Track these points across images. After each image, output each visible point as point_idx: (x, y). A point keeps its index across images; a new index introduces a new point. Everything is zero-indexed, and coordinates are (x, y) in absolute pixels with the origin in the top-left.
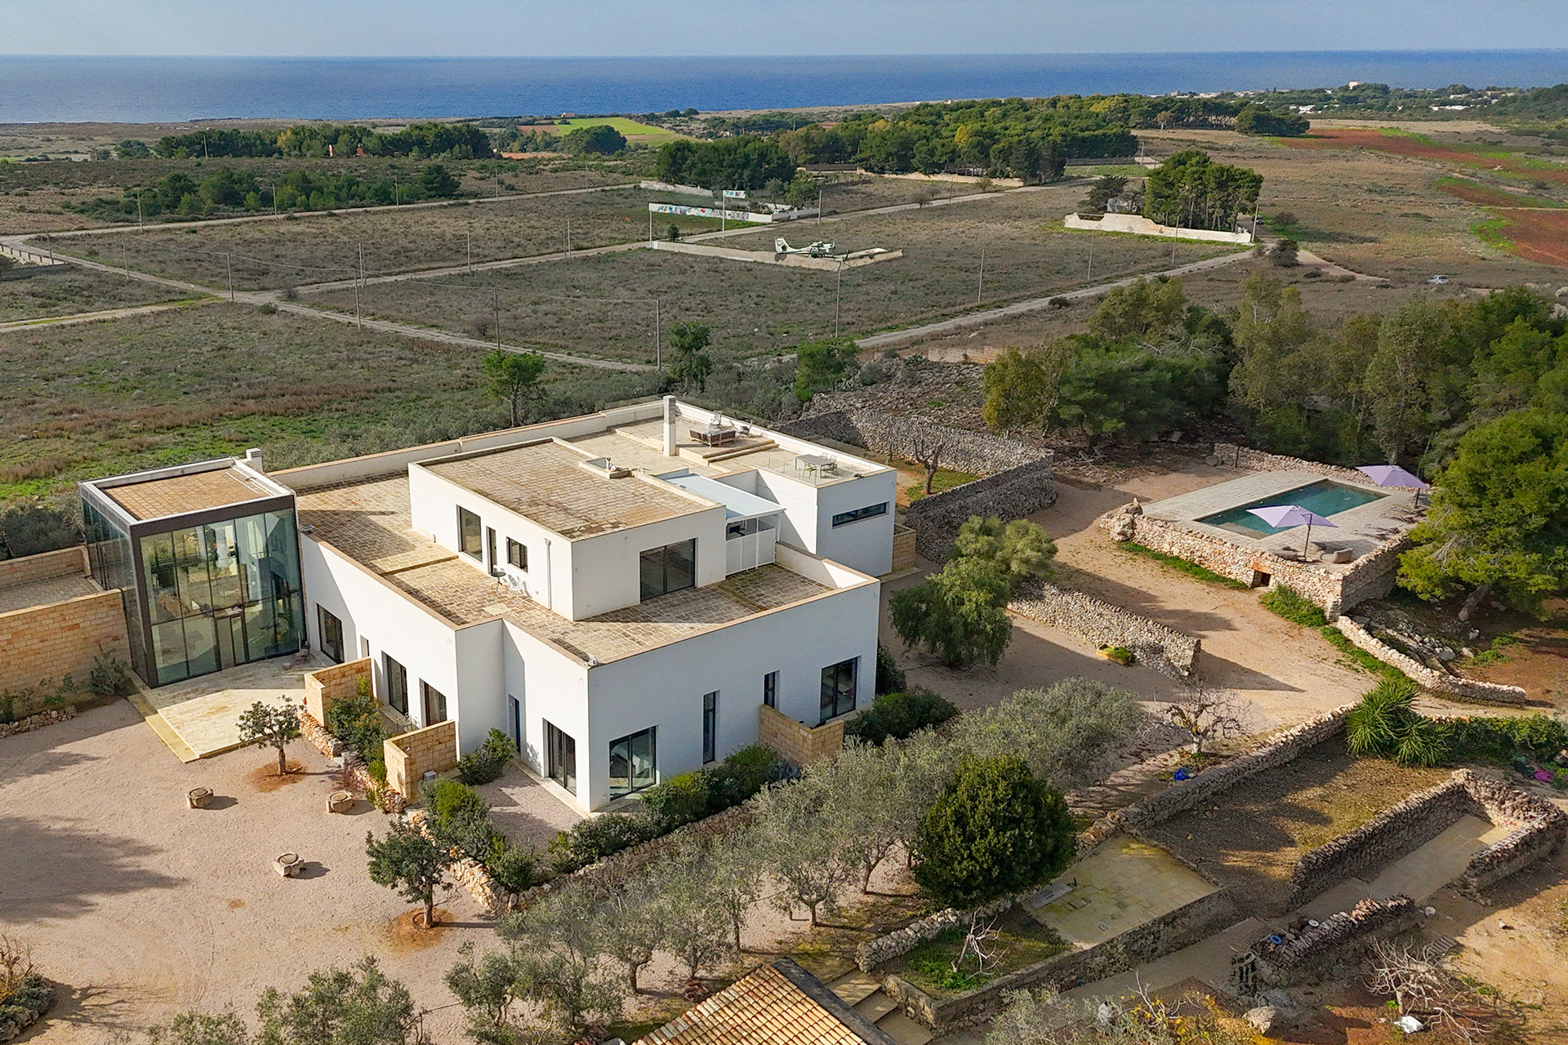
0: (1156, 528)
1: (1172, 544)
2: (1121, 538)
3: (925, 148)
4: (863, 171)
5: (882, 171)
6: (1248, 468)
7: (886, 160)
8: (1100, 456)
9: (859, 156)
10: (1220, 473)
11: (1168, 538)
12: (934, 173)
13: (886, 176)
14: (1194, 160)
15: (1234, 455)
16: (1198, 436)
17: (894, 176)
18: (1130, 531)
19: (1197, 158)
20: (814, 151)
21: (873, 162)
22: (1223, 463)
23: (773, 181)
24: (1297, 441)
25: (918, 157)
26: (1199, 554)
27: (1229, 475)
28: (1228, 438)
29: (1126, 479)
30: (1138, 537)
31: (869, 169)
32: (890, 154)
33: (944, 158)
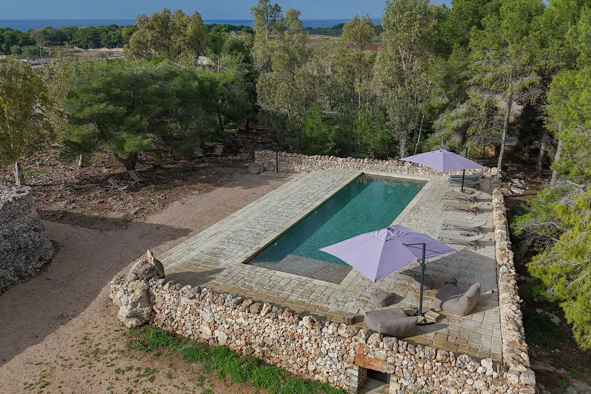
0: (184, 300)
1: (214, 325)
2: (133, 322)
3: (106, 36)
4: (78, 48)
5: (87, 48)
6: (288, 171)
7: (88, 42)
8: (137, 180)
9: (73, 41)
10: (265, 181)
11: (206, 316)
12: (113, 48)
13: (89, 50)
14: (224, 29)
15: (274, 161)
16: (239, 147)
17: (94, 50)
18: (146, 310)
19: (225, 28)
20: (50, 39)
21: (81, 43)
22: (265, 170)
23: (15, 47)
24: (324, 141)
25: (103, 40)
26: (259, 340)
27: (273, 182)
28: (264, 146)
29: (164, 205)
30: (161, 317)
31: (81, 47)
32: (89, 39)
33: (116, 40)
